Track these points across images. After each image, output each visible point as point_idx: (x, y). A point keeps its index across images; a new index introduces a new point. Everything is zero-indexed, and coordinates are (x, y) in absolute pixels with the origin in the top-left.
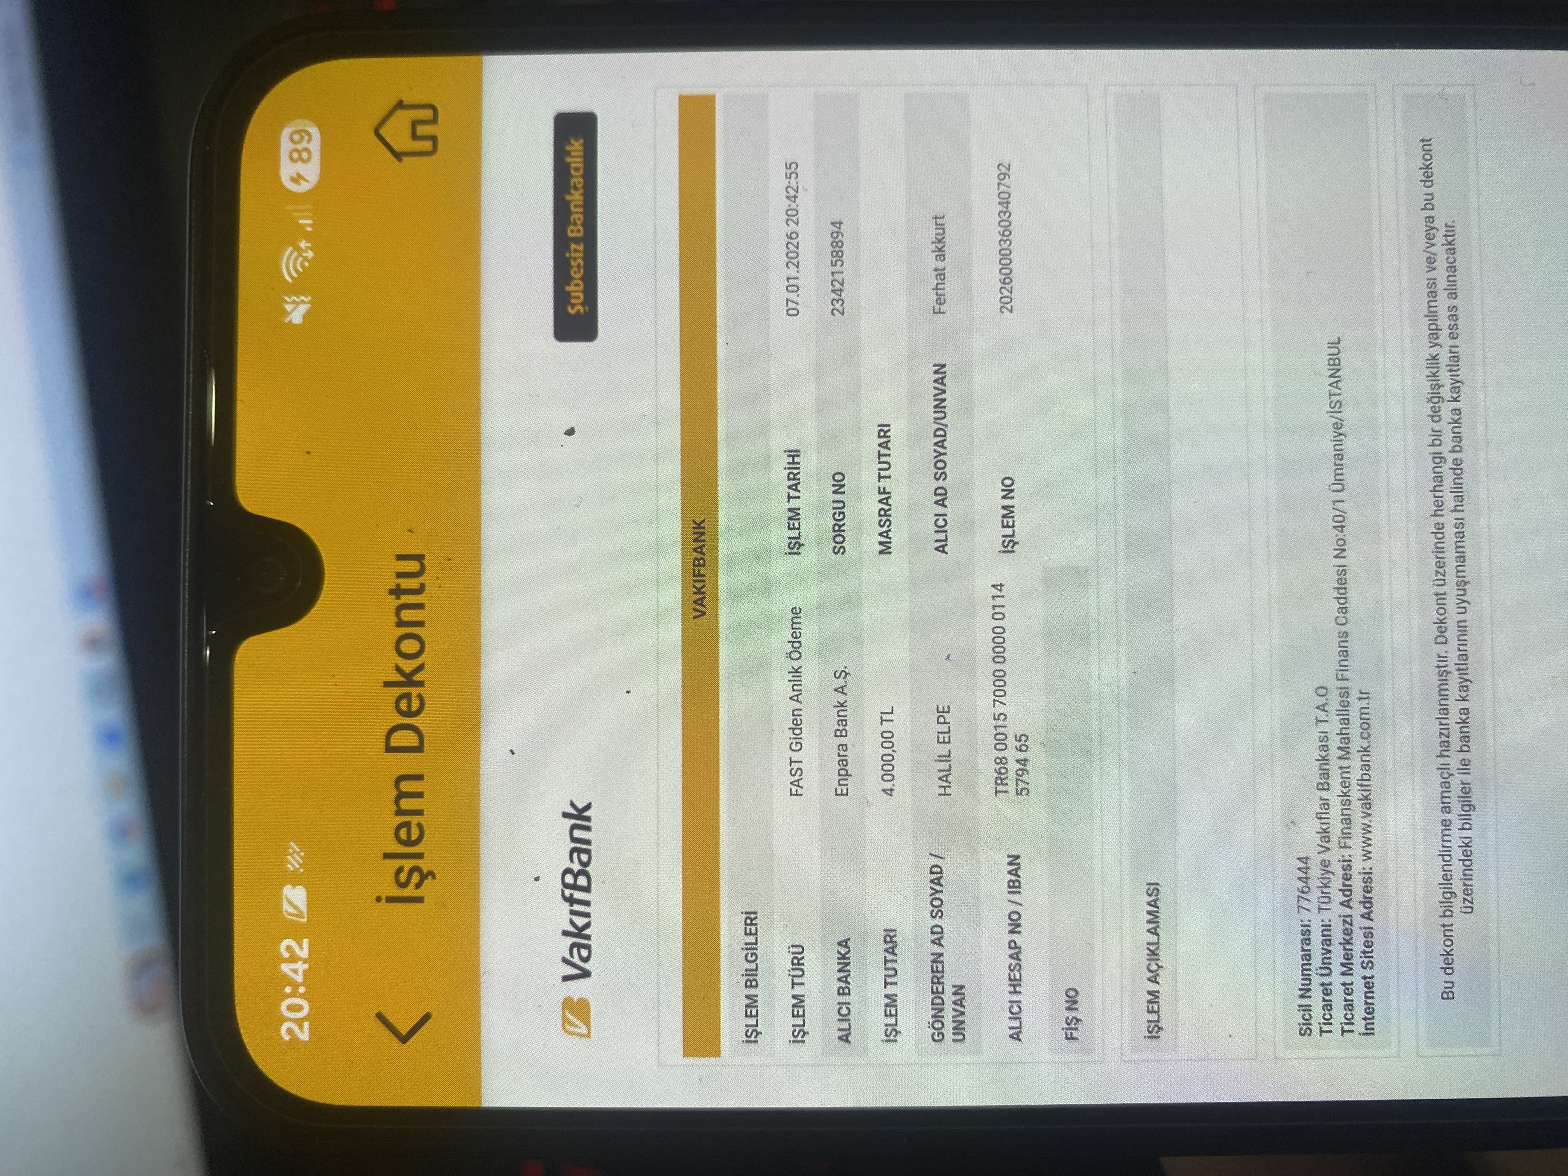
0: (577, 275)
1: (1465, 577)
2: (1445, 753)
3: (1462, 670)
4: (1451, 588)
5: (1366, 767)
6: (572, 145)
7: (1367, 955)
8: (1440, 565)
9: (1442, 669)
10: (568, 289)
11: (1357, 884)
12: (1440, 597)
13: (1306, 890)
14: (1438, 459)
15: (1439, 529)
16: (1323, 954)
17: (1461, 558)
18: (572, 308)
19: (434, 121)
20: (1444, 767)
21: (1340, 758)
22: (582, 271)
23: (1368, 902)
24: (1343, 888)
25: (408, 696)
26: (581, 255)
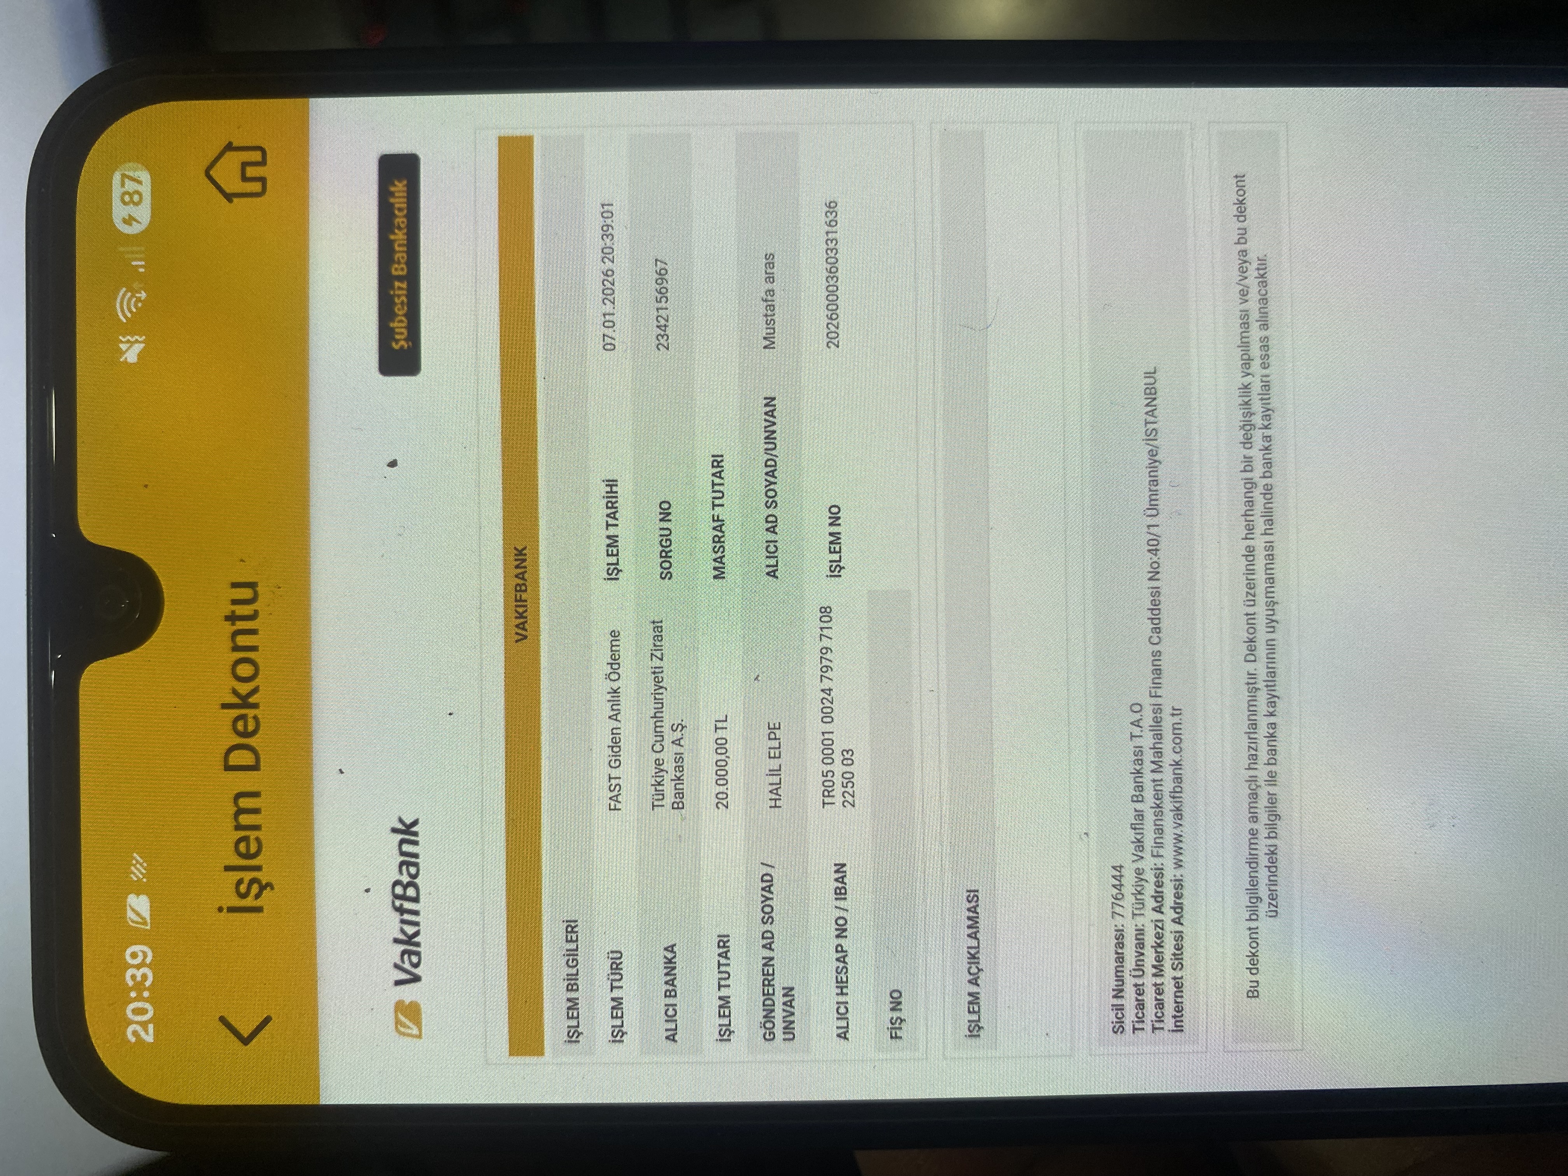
0: (400, 311)
1: (1273, 597)
2: (1252, 766)
3: (1271, 686)
4: (1261, 609)
5: (1178, 779)
6: (395, 186)
7: (1177, 957)
8: (1251, 586)
9: (1251, 686)
10: (392, 325)
11: (1169, 892)
12: (1249, 617)
13: (1120, 896)
14: (1250, 484)
15: (1250, 552)
16: (1136, 957)
17: (1271, 580)
18: (397, 344)
19: (263, 163)
20: (1253, 779)
21: (1153, 771)
22: (406, 308)
23: (1178, 908)
24: (1155, 895)
25: (243, 717)
26: (405, 292)
